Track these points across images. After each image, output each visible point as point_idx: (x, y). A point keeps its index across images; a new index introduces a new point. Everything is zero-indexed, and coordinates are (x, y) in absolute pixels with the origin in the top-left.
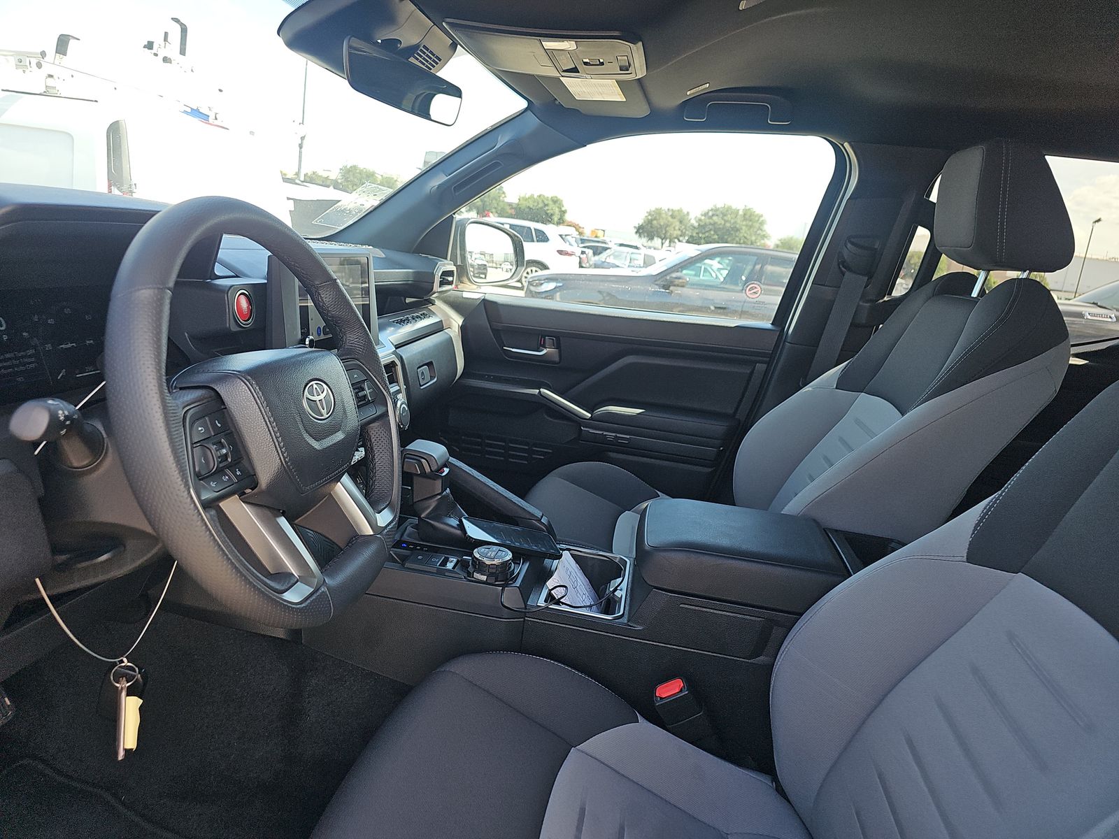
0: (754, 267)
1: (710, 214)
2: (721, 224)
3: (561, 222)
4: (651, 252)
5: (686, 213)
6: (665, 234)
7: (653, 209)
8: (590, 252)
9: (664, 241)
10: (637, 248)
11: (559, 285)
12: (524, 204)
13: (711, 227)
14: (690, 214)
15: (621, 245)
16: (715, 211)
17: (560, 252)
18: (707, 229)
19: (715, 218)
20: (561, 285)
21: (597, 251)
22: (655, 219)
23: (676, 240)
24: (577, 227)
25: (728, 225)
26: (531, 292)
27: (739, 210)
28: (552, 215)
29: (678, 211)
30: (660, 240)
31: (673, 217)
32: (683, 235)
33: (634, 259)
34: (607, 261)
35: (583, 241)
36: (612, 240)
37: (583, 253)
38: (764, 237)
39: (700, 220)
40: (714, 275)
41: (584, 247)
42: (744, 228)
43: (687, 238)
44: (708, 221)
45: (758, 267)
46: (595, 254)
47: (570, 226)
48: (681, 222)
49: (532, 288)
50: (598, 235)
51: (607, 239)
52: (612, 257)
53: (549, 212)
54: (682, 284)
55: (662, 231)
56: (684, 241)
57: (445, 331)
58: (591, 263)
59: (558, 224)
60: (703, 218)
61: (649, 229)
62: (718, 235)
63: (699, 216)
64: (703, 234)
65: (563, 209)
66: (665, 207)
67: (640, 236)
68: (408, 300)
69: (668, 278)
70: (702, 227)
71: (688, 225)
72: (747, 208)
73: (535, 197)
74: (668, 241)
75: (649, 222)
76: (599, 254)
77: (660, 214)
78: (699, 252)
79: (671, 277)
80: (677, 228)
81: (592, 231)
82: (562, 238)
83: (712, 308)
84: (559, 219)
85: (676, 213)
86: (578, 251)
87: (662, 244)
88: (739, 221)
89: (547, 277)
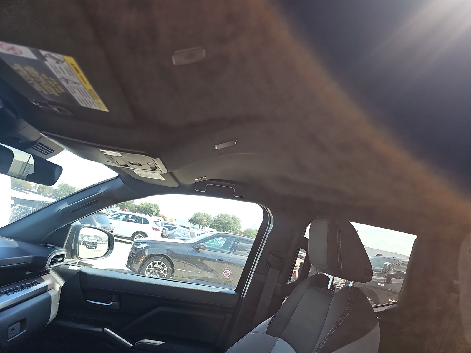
0: (235, 242)
1: (219, 216)
2: (223, 221)
3: (157, 215)
4: (194, 231)
5: (210, 215)
6: (201, 223)
7: (197, 213)
8: (167, 229)
9: (200, 226)
10: (188, 228)
11: (148, 245)
12: (142, 206)
13: (219, 222)
14: (211, 216)
15: (182, 226)
16: (221, 216)
17: (153, 229)
18: (218, 222)
19: (221, 218)
20: (149, 245)
21: (171, 229)
22: (197, 217)
23: (205, 226)
24: (163, 217)
25: (226, 221)
26: (135, 247)
27: (230, 216)
28: (153, 211)
29: (207, 214)
30: (198, 225)
31: (204, 216)
32: (208, 224)
33: (187, 233)
34: (174, 233)
35: (165, 224)
36: (178, 224)
37: (164, 229)
38: (240, 227)
39: (215, 219)
40: (219, 243)
41: (165, 227)
42: (232, 223)
43: (209, 225)
44: (218, 219)
45: (236, 242)
46: (169, 230)
47: (161, 217)
48: (207, 219)
49: (135, 246)
50: (173, 221)
51: (176, 224)
52: (177, 232)
53: (152, 210)
54: (204, 248)
55: (200, 222)
56: (208, 226)
57: (48, 292)
58: (167, 234)
59: (156, 215)
60: (216, 218)
61: (194, 221)
62: (222, 225)
63: (215, 217)
64: (216, 224)
65: (159, 209)
66: (201, 212)
67: (190, 223)
68: (28, 273)
69: (198, 245)
70: (216, 221)
71: (211, 220)
72: (234, 215)
73: (147, 204)
74: (202, 225)
75: (195, 218)
76: (171, 230)
77: (199, 215)
78: (212, 235)
79: (199, 245)
80: (206, 221)
81: (170, 219)
82: (155, 222)
83: (217, 260)
84: (156, 213)
85: (206, 215)
86: (161, 229)
87: (199, 227)
88: (230, 220)
89: (143, 241)
